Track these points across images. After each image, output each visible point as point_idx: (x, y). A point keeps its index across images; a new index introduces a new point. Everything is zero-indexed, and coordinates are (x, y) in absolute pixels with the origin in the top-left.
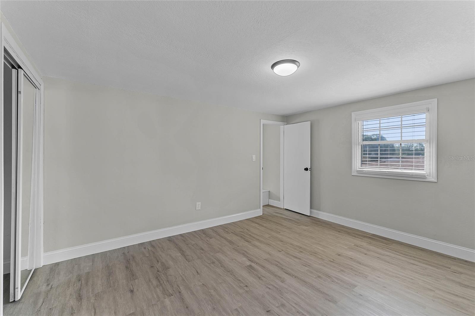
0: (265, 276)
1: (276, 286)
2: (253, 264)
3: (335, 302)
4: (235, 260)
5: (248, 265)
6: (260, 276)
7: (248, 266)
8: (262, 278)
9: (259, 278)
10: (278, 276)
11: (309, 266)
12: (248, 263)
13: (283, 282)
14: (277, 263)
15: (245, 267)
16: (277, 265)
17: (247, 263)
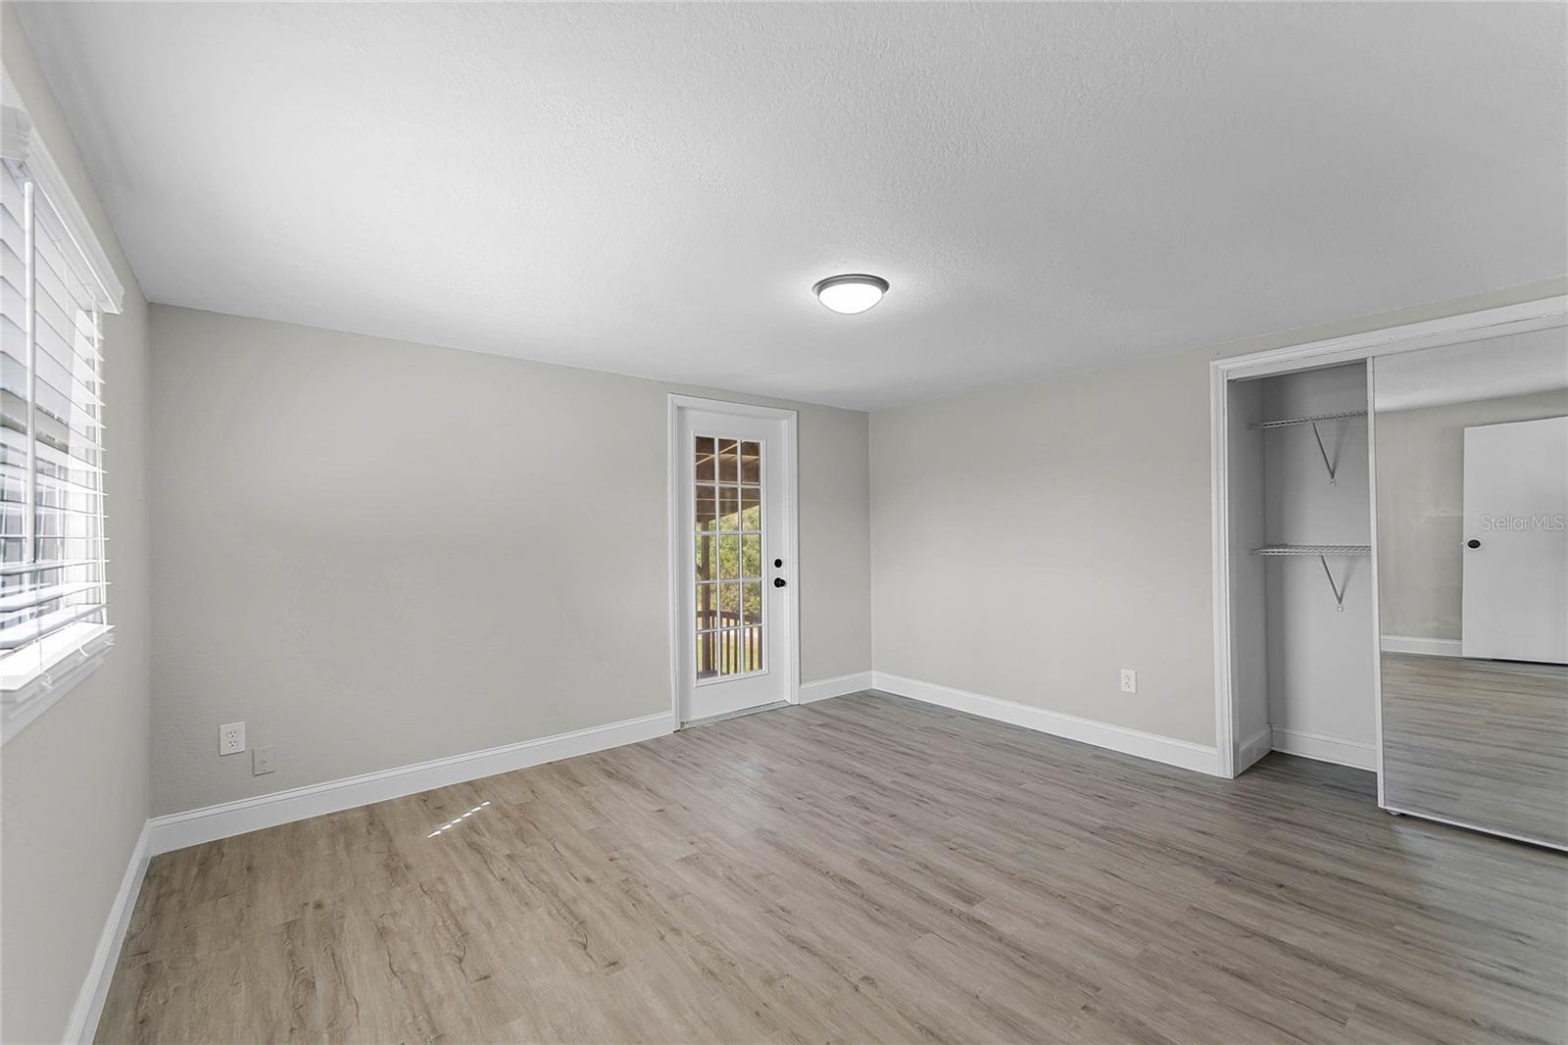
0: (913, 873)
1: (883, 853)
2: (962, 907)
3: (760, 832)
4: (1038, 925)
5: (977, 906)
6: (927, 872)
7: (978, 902)
8: (918, 867)
9: (927, 867)
10: (874, 873)
11: (771, 911)
12: (980, 911)
13: (863, 862)
14: (881, 918)
15: (984, 899)
16: (880, 908)
17: (986, 914)
